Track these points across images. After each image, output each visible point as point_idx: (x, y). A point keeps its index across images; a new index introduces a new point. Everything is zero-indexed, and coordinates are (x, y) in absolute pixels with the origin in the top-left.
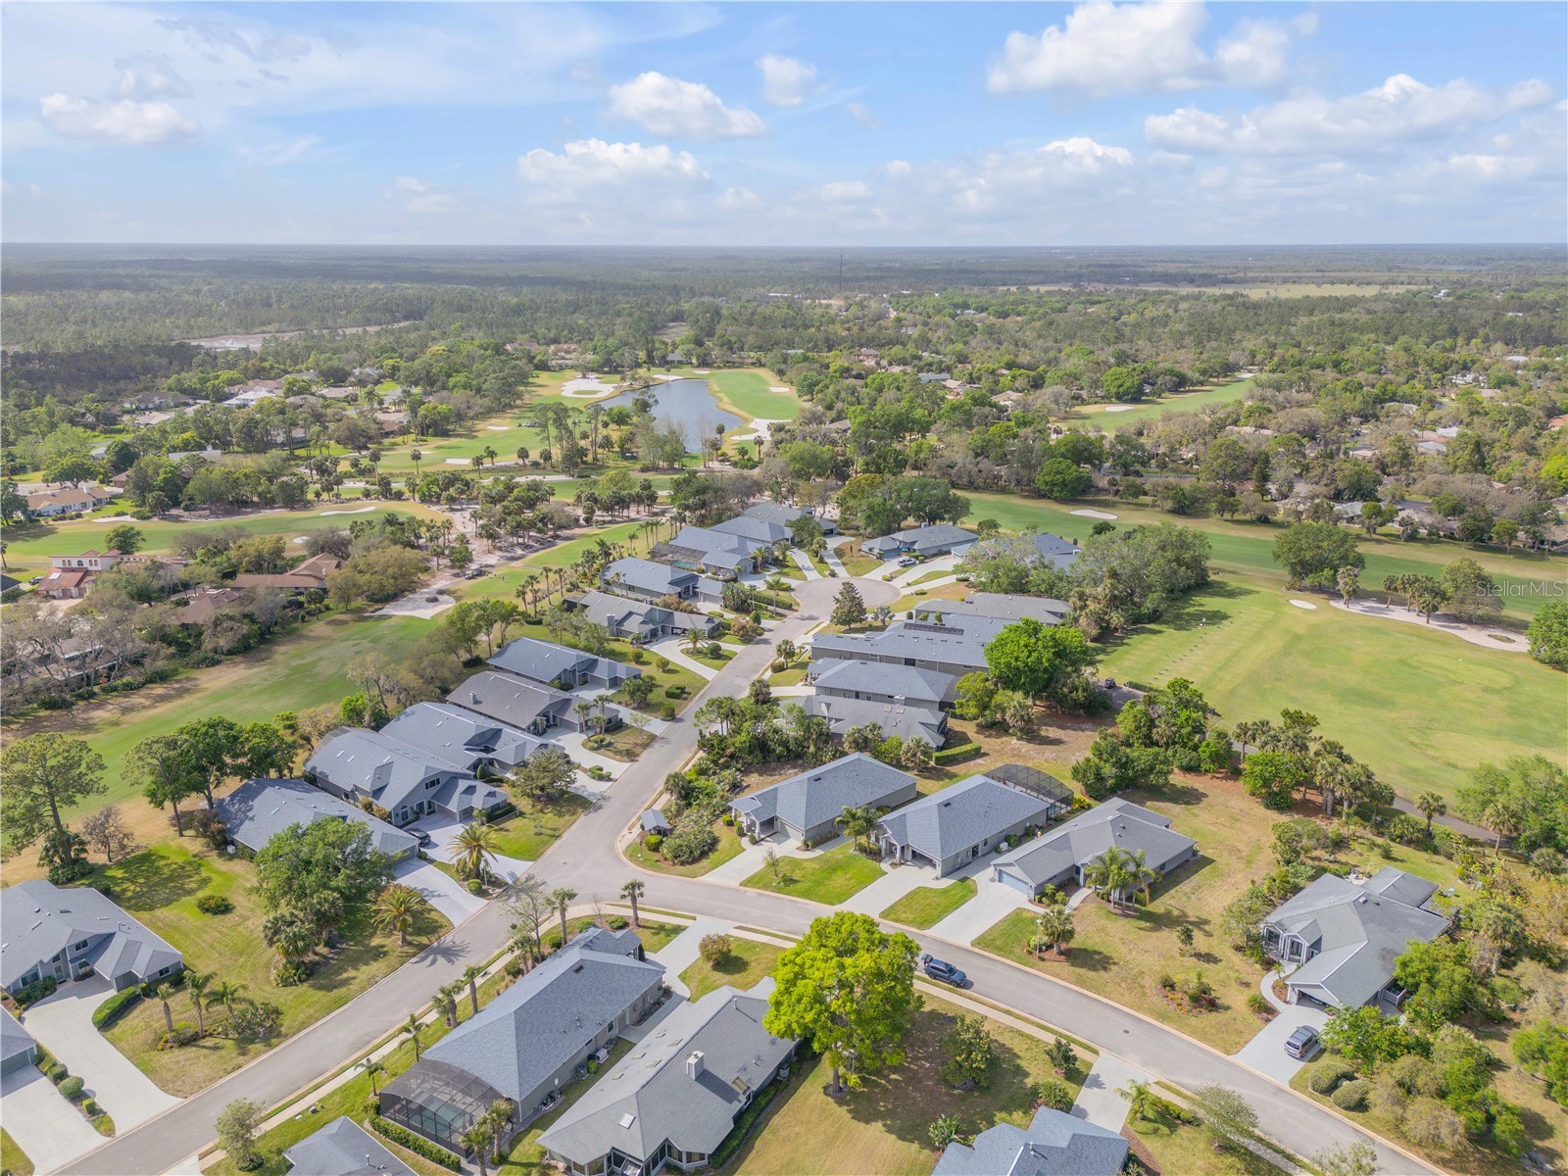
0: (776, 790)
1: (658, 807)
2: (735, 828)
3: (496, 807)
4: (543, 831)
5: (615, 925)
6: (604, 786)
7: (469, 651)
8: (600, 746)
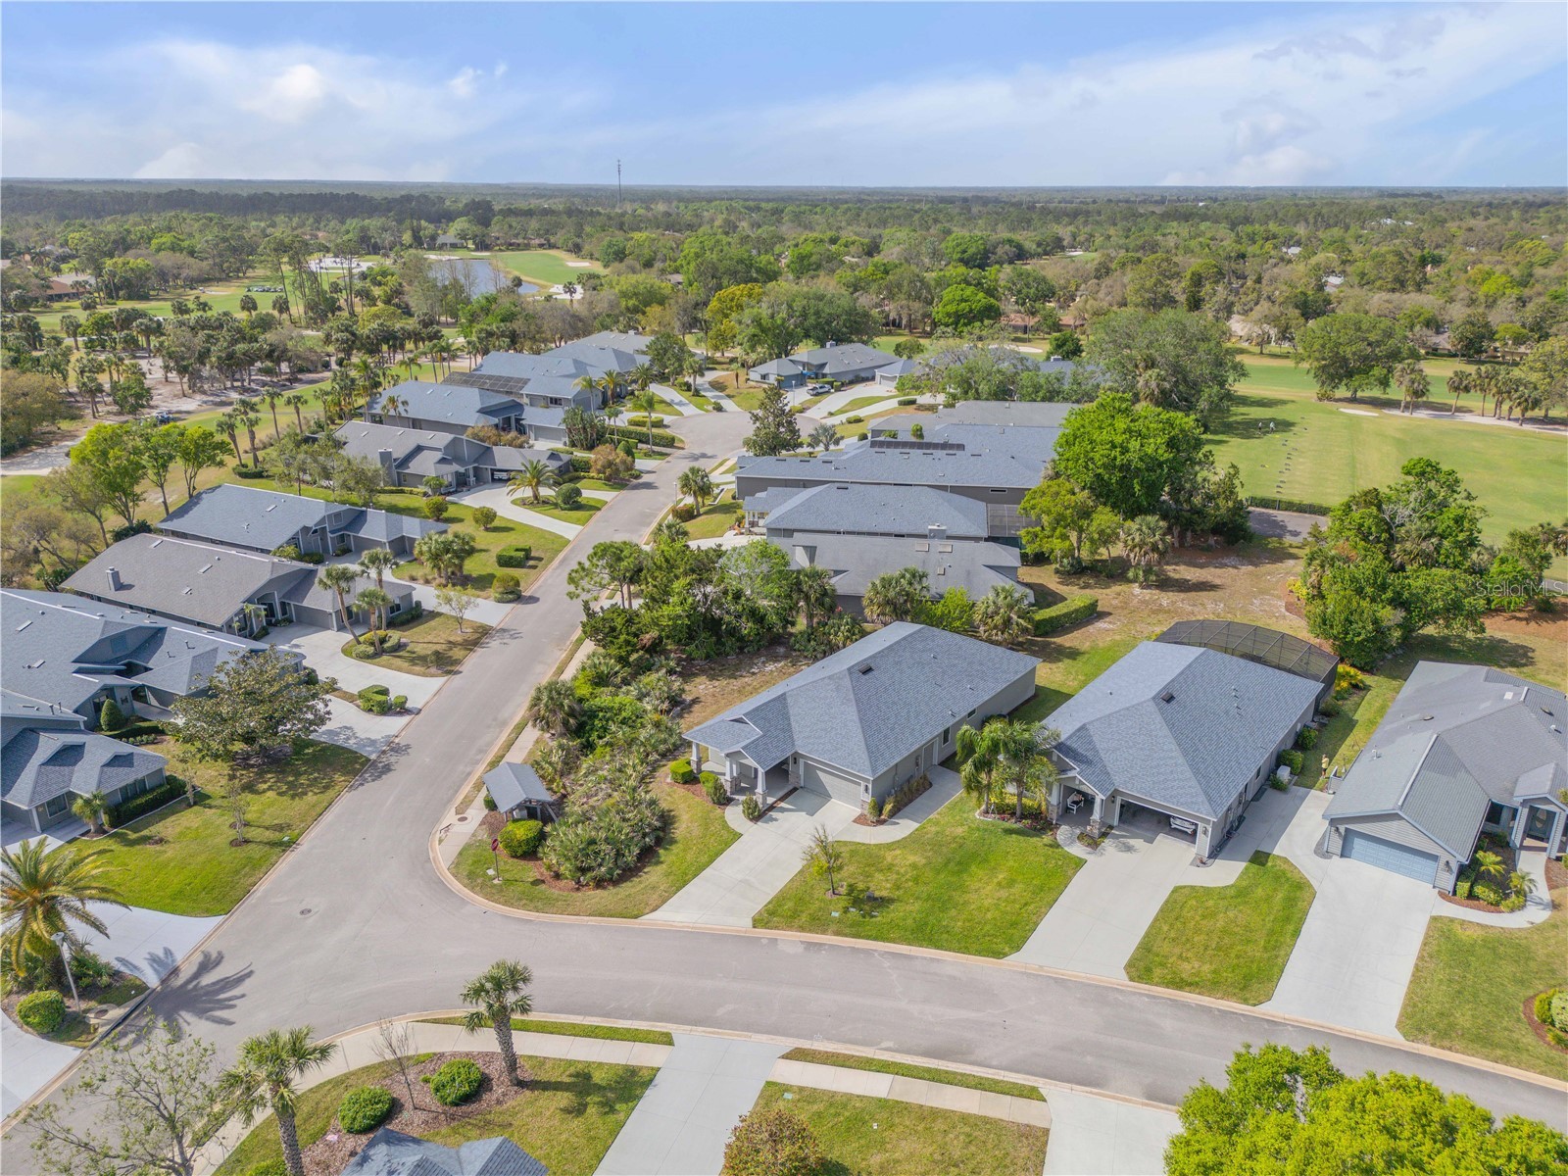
0: (782, 698)
1: (517, 755)
2: (705, 788)
3: (138, 789)
4: (252, 833)
5: (452, 1093)
6: (392, 725)
7: (125, 512)
8: (379, 651)
